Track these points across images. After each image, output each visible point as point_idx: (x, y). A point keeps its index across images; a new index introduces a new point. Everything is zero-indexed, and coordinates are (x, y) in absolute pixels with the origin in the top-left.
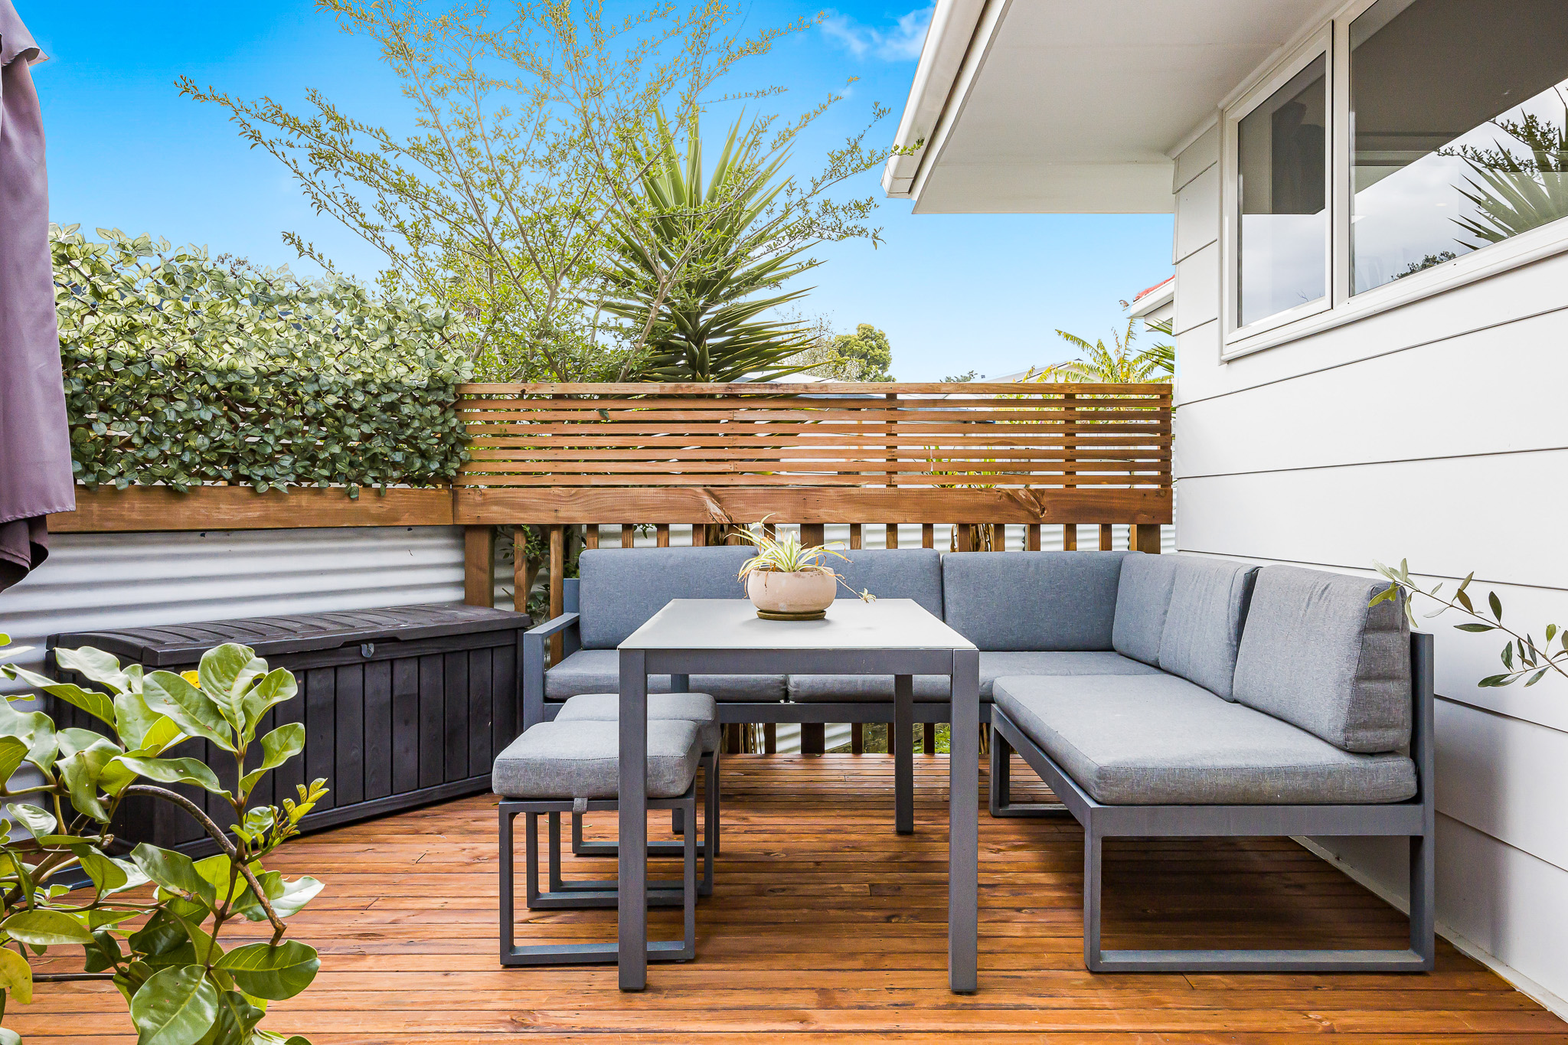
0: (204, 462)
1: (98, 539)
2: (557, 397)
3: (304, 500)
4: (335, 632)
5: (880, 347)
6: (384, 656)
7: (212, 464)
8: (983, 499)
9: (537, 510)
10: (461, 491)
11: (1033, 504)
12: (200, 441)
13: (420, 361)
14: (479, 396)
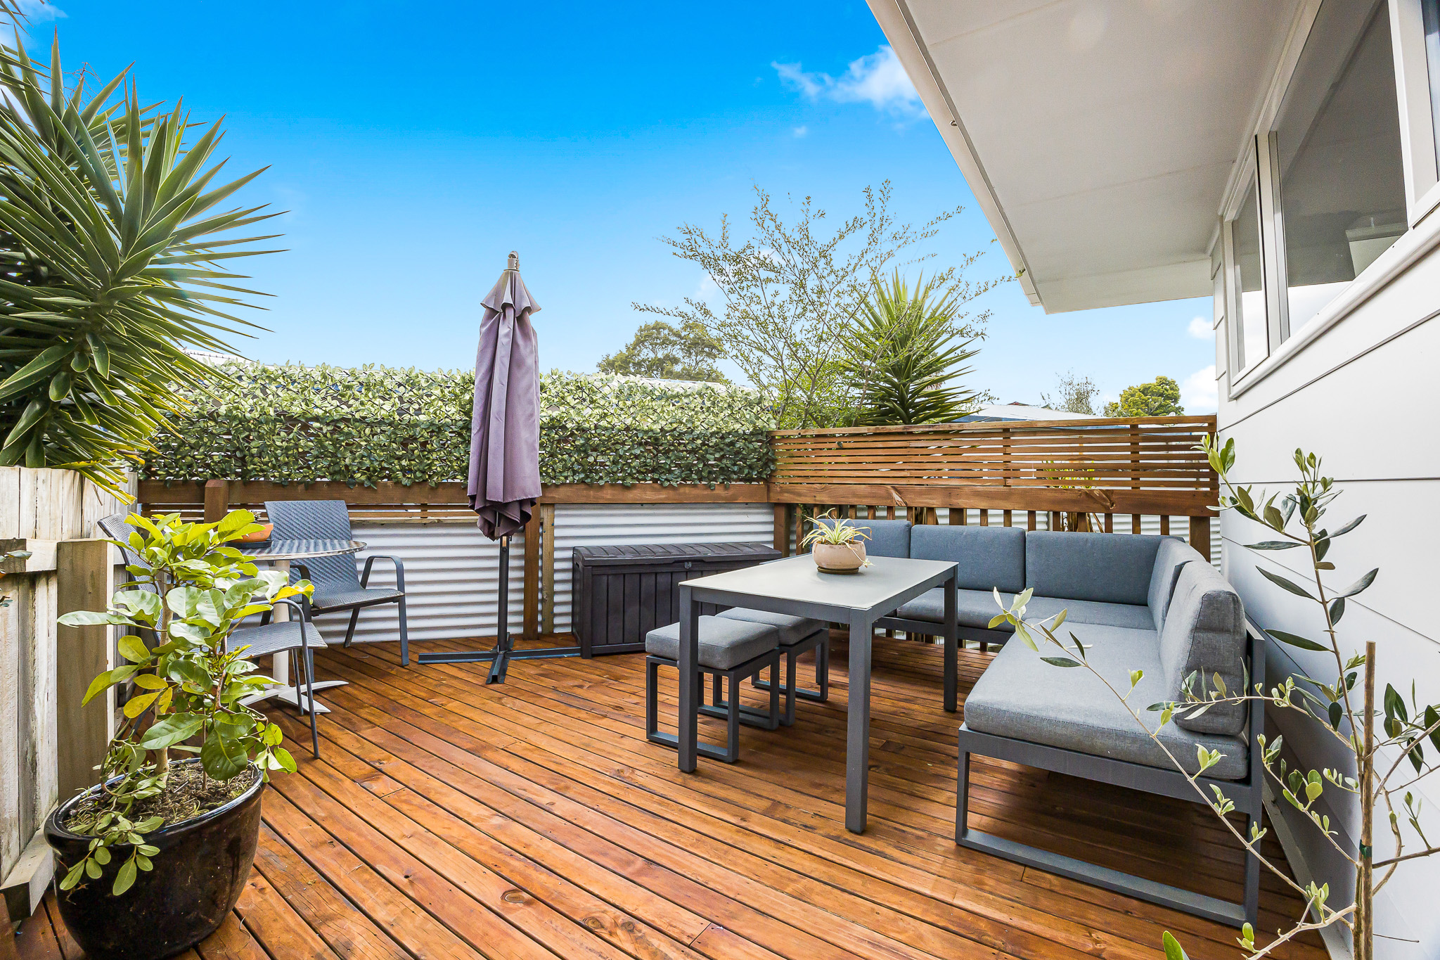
0: (638, 472)
1: (595, 506)
2: (818, 436)
3: (687, 490)
4: (675, 555)
5: (1172, 389)
6: (697, 569)
7: (643, 473)
8: (1067, 496)
9: (806, 496)
10: (772, 485)
11: (1104, 499)
12: (636, 463)
13: (747, 420)
14: (783, 437)
